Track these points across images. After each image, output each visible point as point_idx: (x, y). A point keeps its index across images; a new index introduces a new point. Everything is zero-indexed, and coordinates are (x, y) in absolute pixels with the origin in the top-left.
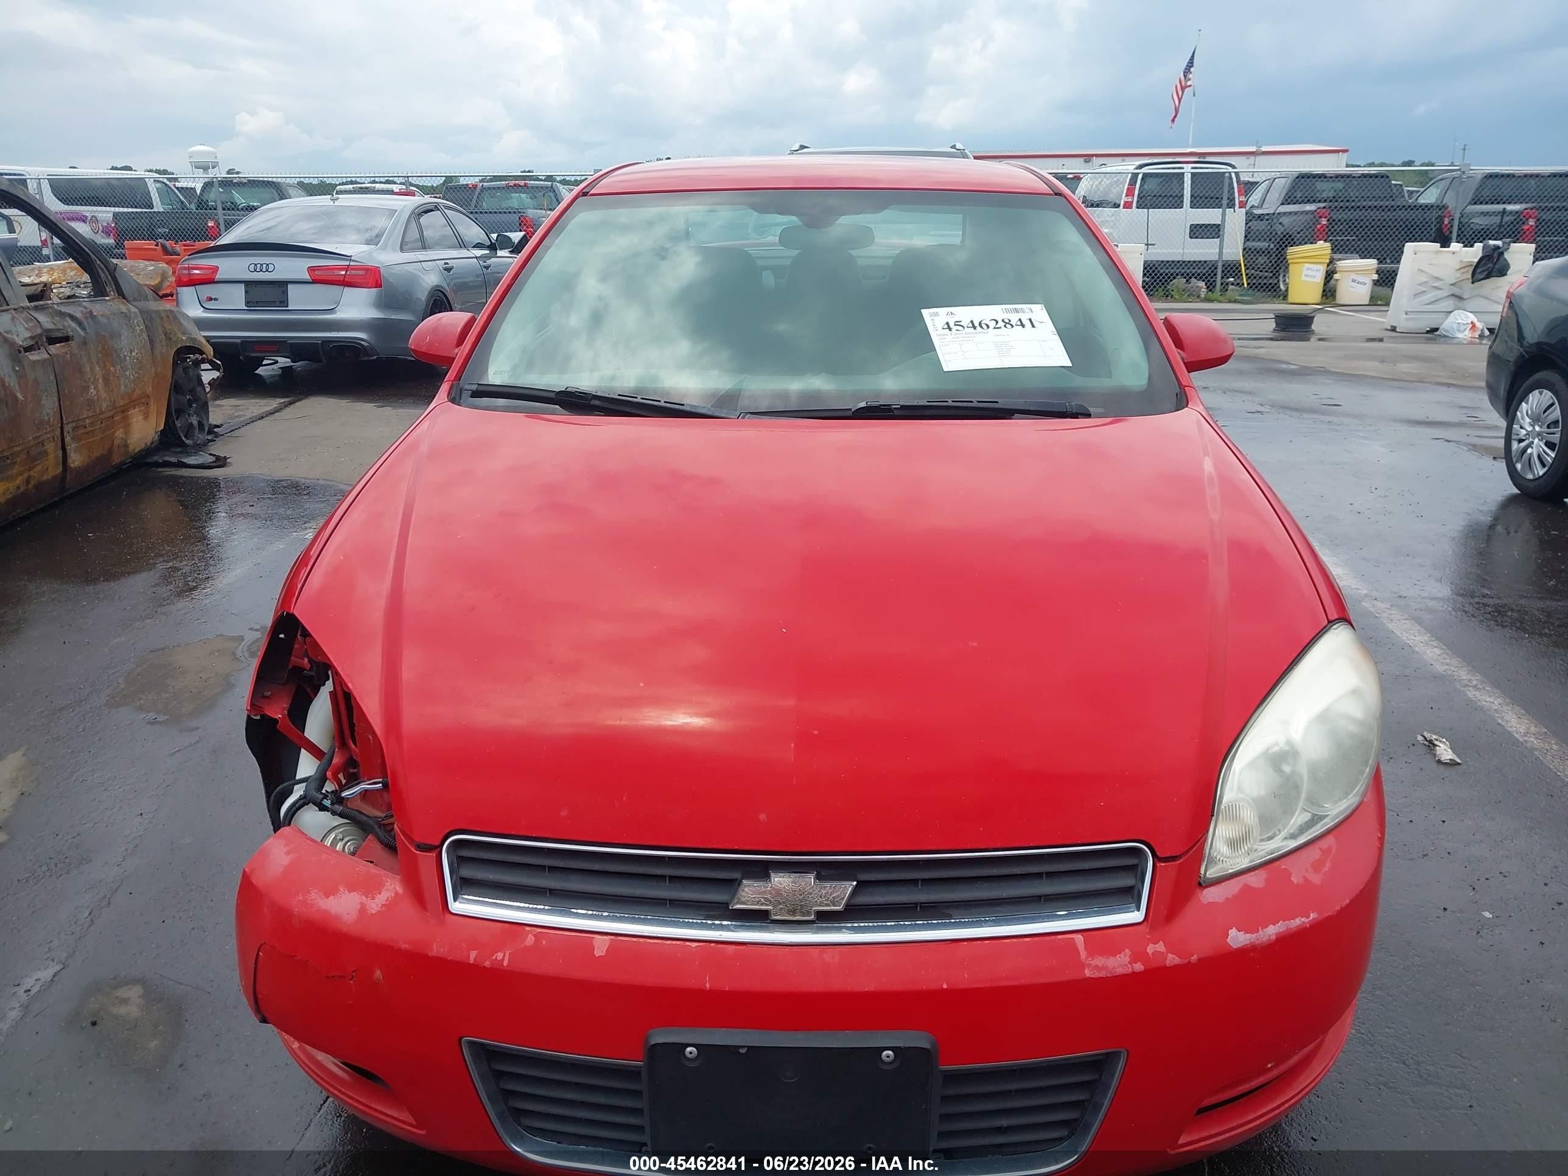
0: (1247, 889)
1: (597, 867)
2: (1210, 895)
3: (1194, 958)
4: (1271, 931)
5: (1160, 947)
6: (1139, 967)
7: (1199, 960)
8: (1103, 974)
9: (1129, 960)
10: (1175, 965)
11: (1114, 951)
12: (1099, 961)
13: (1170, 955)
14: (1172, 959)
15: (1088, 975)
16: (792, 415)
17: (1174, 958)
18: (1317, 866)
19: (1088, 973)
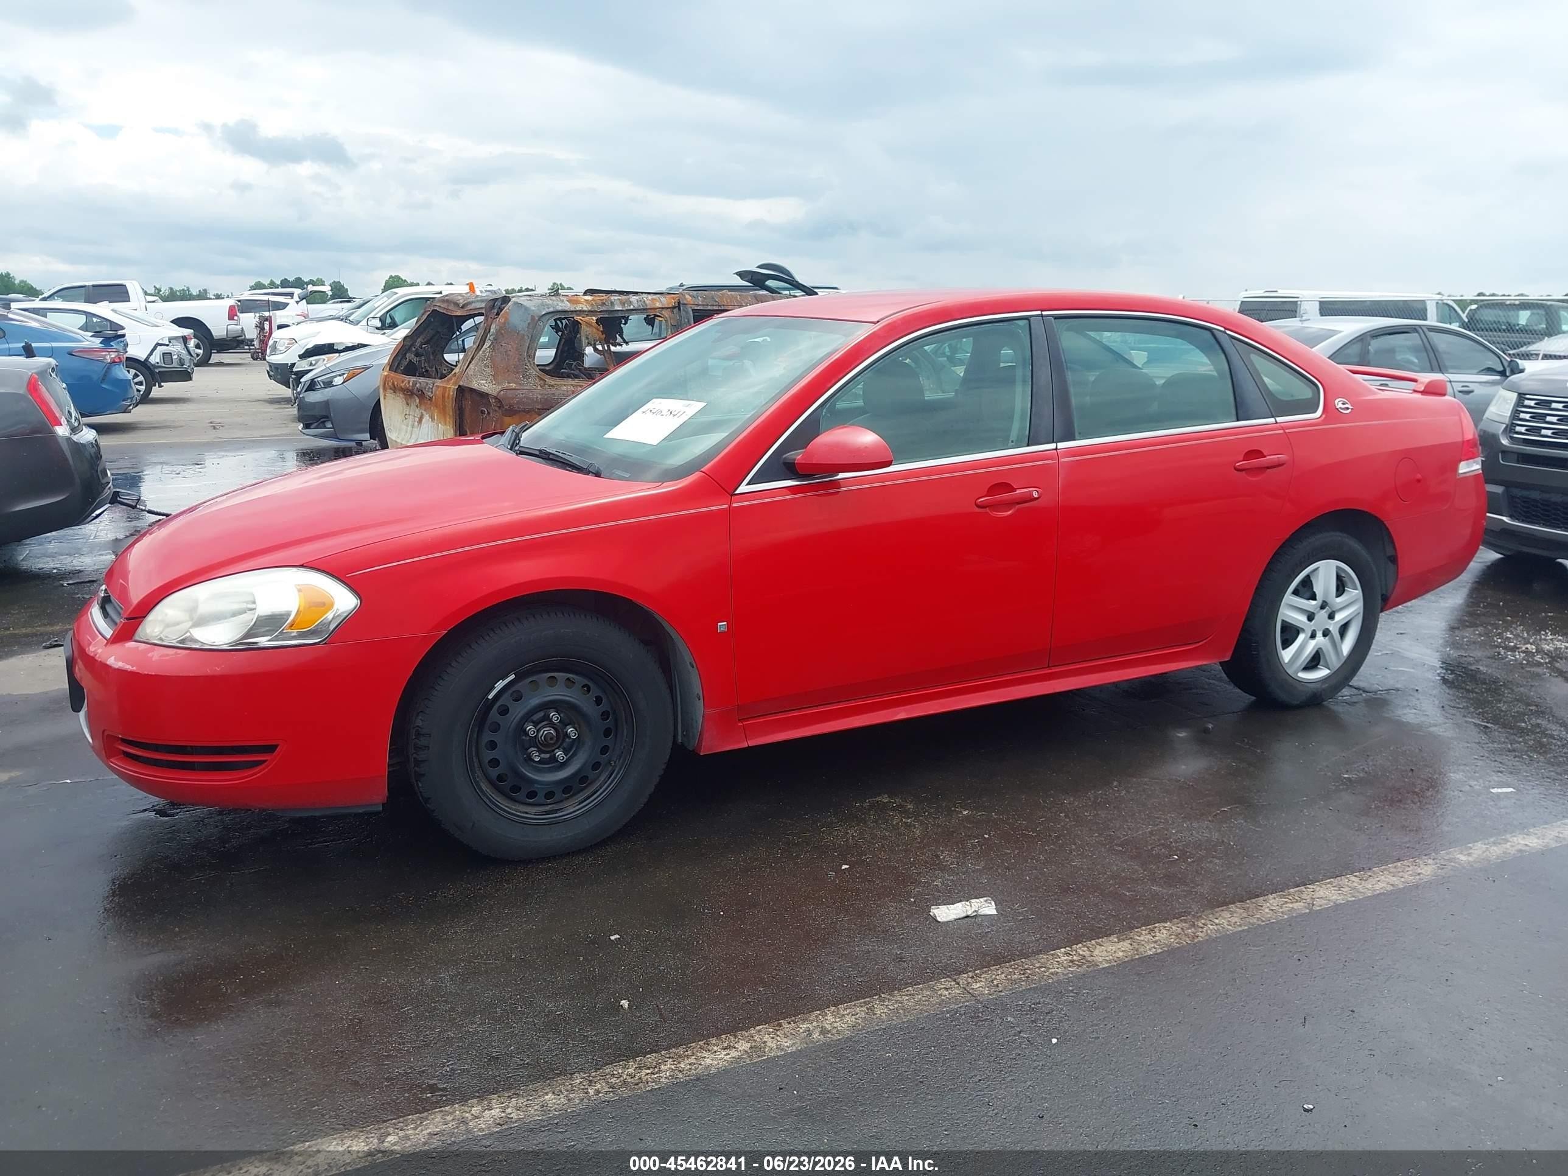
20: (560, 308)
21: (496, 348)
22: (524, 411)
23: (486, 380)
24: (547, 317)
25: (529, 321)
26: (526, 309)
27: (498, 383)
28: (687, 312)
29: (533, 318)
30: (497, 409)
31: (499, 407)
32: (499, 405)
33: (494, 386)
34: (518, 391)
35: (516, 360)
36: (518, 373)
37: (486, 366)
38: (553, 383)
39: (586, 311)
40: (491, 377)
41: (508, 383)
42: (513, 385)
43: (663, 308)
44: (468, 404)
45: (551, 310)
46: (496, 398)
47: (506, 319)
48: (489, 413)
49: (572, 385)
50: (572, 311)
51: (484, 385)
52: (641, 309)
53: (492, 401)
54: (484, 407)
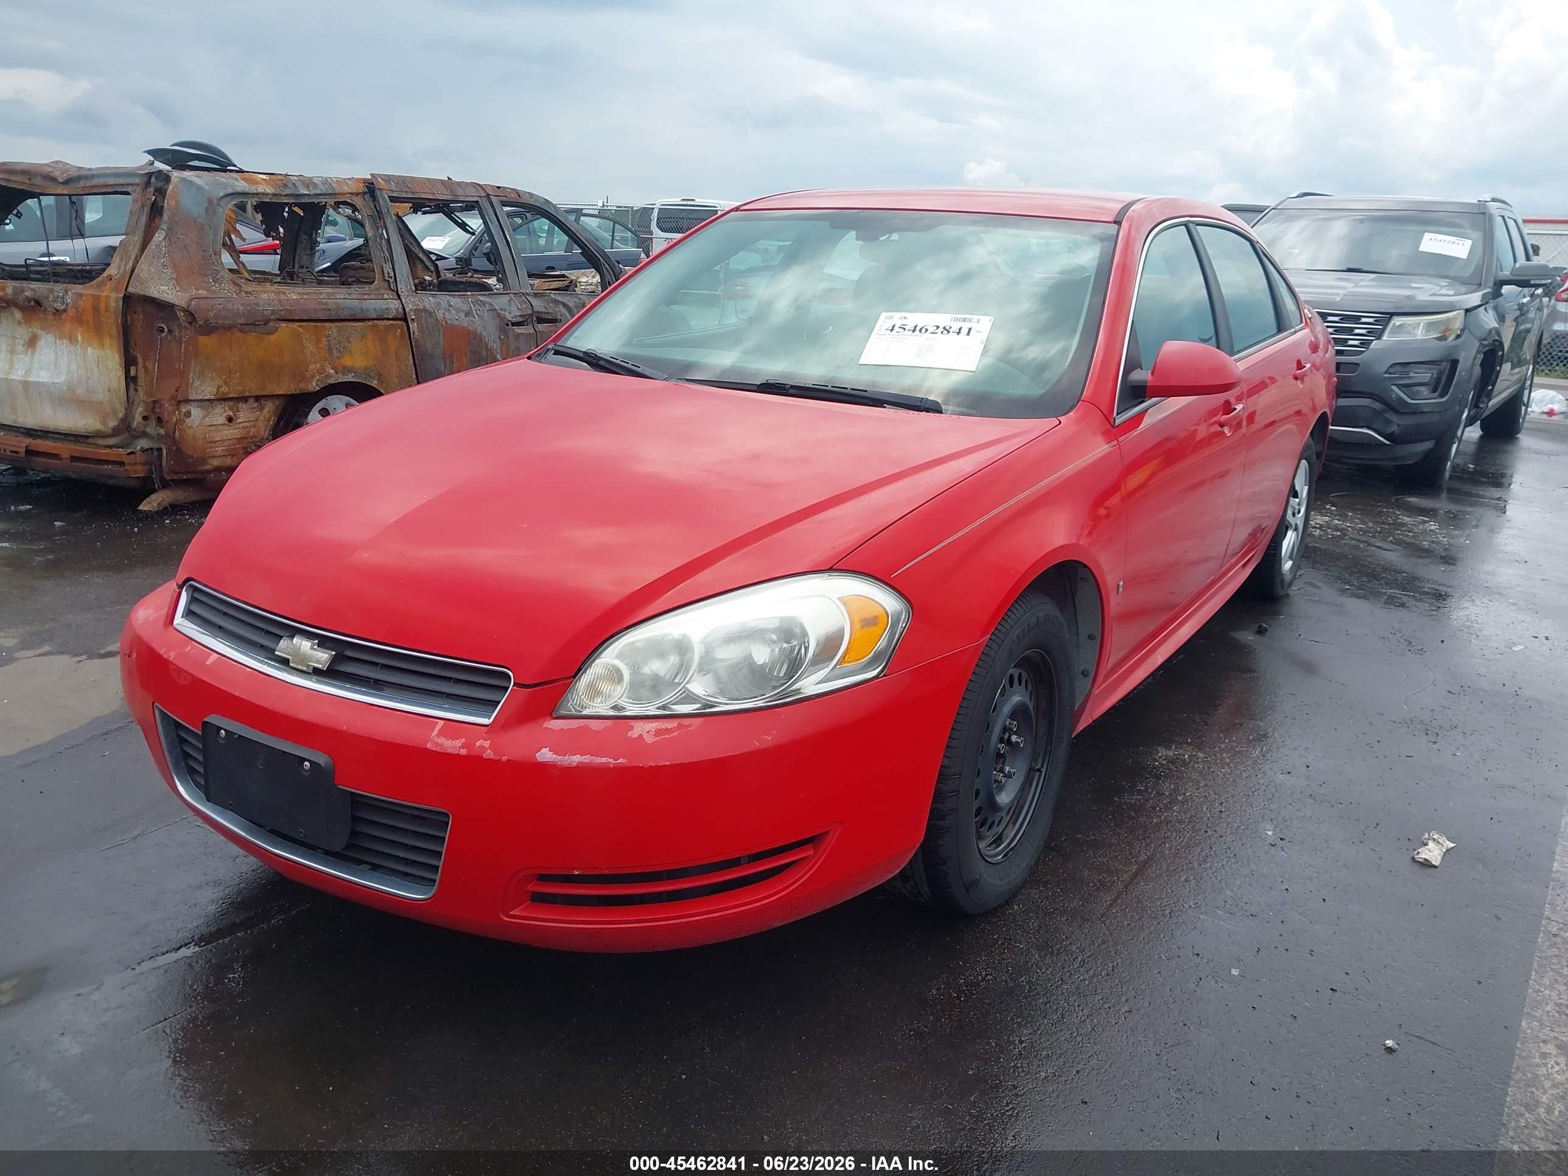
0: (586, 728)
1: (237, 615)
2: (555, 724)
3: (505, 758)
4: (576, 759)
5: (487, 744)
6: (464, 752)
7: (508, 760)
8: (438, 749)
9: (460, 745)
10: (490, 759)
11: (454, 737)
12: (442, 740)
13: (489, 751)
14: (489, 754)
15: (428, 747)
16: (710, 383)
17: (490, 754)
18: (658, 733)
19: (429, 746)
20: (239, 190)
21: (173, 240)
22: (224, 328)
23: (167, 285)
24: (226, 200)
25: (206, 205)
26: (199, 188)
27: (183, 289)
28: (384, 198)
29: (210, 201)
30: (187, 325)
31: (190, 323)
32: (190, 319)
33: (179, 293)
34: (213, 301)
35: (200, 257)
36: (205, 275)
37: (164, 266)
38: (250, 289)
39: (269, 194)
40: (174, 282)
41: (196, 290)
42: (203, 293)
43: (352, 194)
44: (139, 320)
45: (230, 191)
46: (185, 311)
47: (177, 202)
48: (170, 331)
49: (273, 292)
50: (254, 194)
51: (165, 290)
52: (329, 194)
53: (180, 314)
54: (163, 323)
